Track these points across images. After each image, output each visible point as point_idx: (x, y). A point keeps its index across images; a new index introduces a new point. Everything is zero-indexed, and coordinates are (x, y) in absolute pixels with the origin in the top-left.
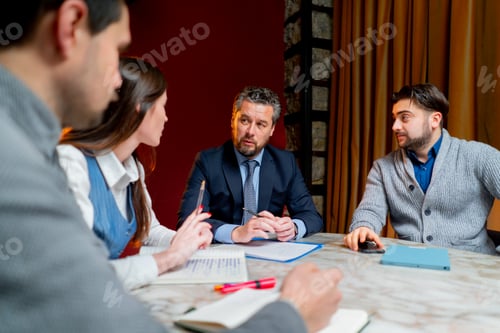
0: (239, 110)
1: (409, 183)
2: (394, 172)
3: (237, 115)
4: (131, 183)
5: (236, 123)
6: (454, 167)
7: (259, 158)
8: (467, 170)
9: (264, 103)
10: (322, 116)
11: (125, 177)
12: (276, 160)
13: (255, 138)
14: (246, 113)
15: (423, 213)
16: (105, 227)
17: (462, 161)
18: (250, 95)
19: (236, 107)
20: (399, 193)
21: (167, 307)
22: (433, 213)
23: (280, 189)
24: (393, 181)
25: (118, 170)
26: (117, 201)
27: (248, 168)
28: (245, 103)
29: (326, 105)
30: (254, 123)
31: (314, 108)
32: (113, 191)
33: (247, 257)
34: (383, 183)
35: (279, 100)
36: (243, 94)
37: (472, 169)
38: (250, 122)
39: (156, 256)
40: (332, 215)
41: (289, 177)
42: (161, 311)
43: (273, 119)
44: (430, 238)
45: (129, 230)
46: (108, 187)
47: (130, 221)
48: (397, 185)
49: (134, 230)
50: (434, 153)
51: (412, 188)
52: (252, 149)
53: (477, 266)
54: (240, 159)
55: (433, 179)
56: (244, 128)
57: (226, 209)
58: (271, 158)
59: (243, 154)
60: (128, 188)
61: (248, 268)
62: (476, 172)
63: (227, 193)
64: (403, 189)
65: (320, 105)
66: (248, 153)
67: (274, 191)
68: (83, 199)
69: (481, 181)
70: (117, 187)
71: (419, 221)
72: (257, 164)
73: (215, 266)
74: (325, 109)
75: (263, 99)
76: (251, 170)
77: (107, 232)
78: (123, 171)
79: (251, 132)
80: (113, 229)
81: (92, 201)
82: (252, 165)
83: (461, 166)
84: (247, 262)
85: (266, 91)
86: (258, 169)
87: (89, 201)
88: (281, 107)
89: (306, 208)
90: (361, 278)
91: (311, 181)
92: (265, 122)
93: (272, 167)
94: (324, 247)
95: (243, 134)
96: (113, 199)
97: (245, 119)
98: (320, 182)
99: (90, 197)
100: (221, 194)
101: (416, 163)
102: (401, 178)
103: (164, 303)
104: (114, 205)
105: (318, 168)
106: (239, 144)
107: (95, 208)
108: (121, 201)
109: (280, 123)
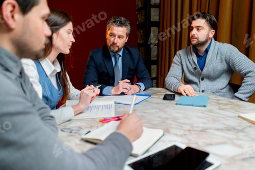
0: (109, 29)
1: (194, 66)
2: (187, 59)
3: (109, 32)
4: (58, 73)
5: (108, 36)
6: (216, 58)
7: (121, 53)
8: (221, 59)
9: (122, 26)
10: (156, 24)
11: (55, 70)
12: (130, 53)
13: (118, 44)
14: (112, 32)
15: (200, 80)
16: (48, 94)
17: (219, 55)
18: (114, 22)
19: (108, 28)
20: (189, 71)
21: (78, 130)
22: (205, 80)
23: (132, 67)
24: (186, 64)
25: (51, 68)
26: (52, 81)
27: (116, 58)
28: (112, 26)
29: (158, 18)
30: (117, 37)
31: (152, 20)
32: (50, 77)
33: (116, 103)
34: (182, 65)
35: (130, 24)
36: (111, 21)
37: (224, 59)
38: (115, 36)
39: (73, 107)
40: (161, 75)
41: (136, 61)
42: (76, 133)
43: (126, 34)
44: (203, 91)
45: (60, 94)
46: (47, 76)
47: (59, 90)
48: (189, 67)
49: (62, 94)
50: (207, 51)
51: (195, 68)
52: (117, 49)
53: (219, 104)
54: (112, 54)
55: (206, 65)
56: (112, 39)
57: (106, 79)
58: (127, 52)
59: (112, 51)
60: (56, 75)
61: (115, 109)
62: (226, 60)
63: (106, 71)
64: (191, 69)
65: (155, 19)
66: (115, 51)
67: (129, 68)
68: (36, 83)
69: (228, 64)
70: (51, 75)
71: (199, 83)
72: (120, 56)
73: (100, 109)
74: (158, 21)
75: (121, 24)
76: (117, 59)
77: (49, 96)
78: (53, 68)
79: (116, 42)
80: (52, 94)
81: (40, 83)
82: (117, 57)
83: (219, 58)
84: (115, 106)
85: (123, 19)
86: (121, 58)
87: (39, 84)
88: (131, 27)
89: (145, 76)
90: (165, 113)
91: (151, 58)
92: (123, 36)
93: (128, 56)
94: (152, 96)
95: (112, 42)
96: (50, 80)
97: (112, 35)
98: (155, 59)
99: (39, 82)
100: (103, 72)
101: (198, 56)
102: (190, 63)
103: (78, 129)
104: (51, 83)
105: (154, 51)
106: (110, 47)
107: (42, 86)
108: (54, 81)
109: (131, 36)
